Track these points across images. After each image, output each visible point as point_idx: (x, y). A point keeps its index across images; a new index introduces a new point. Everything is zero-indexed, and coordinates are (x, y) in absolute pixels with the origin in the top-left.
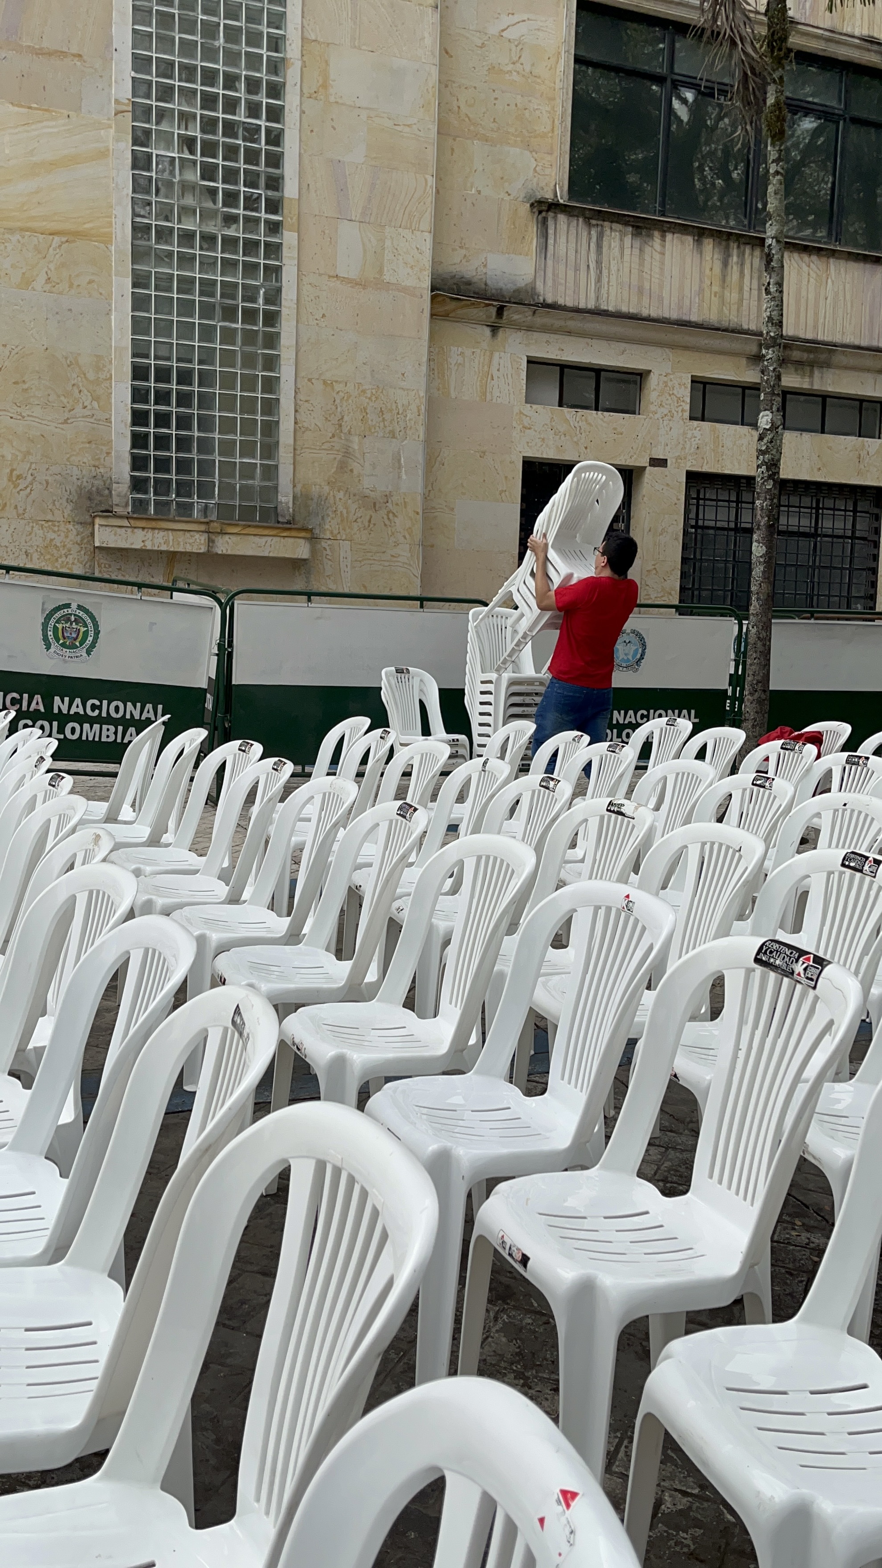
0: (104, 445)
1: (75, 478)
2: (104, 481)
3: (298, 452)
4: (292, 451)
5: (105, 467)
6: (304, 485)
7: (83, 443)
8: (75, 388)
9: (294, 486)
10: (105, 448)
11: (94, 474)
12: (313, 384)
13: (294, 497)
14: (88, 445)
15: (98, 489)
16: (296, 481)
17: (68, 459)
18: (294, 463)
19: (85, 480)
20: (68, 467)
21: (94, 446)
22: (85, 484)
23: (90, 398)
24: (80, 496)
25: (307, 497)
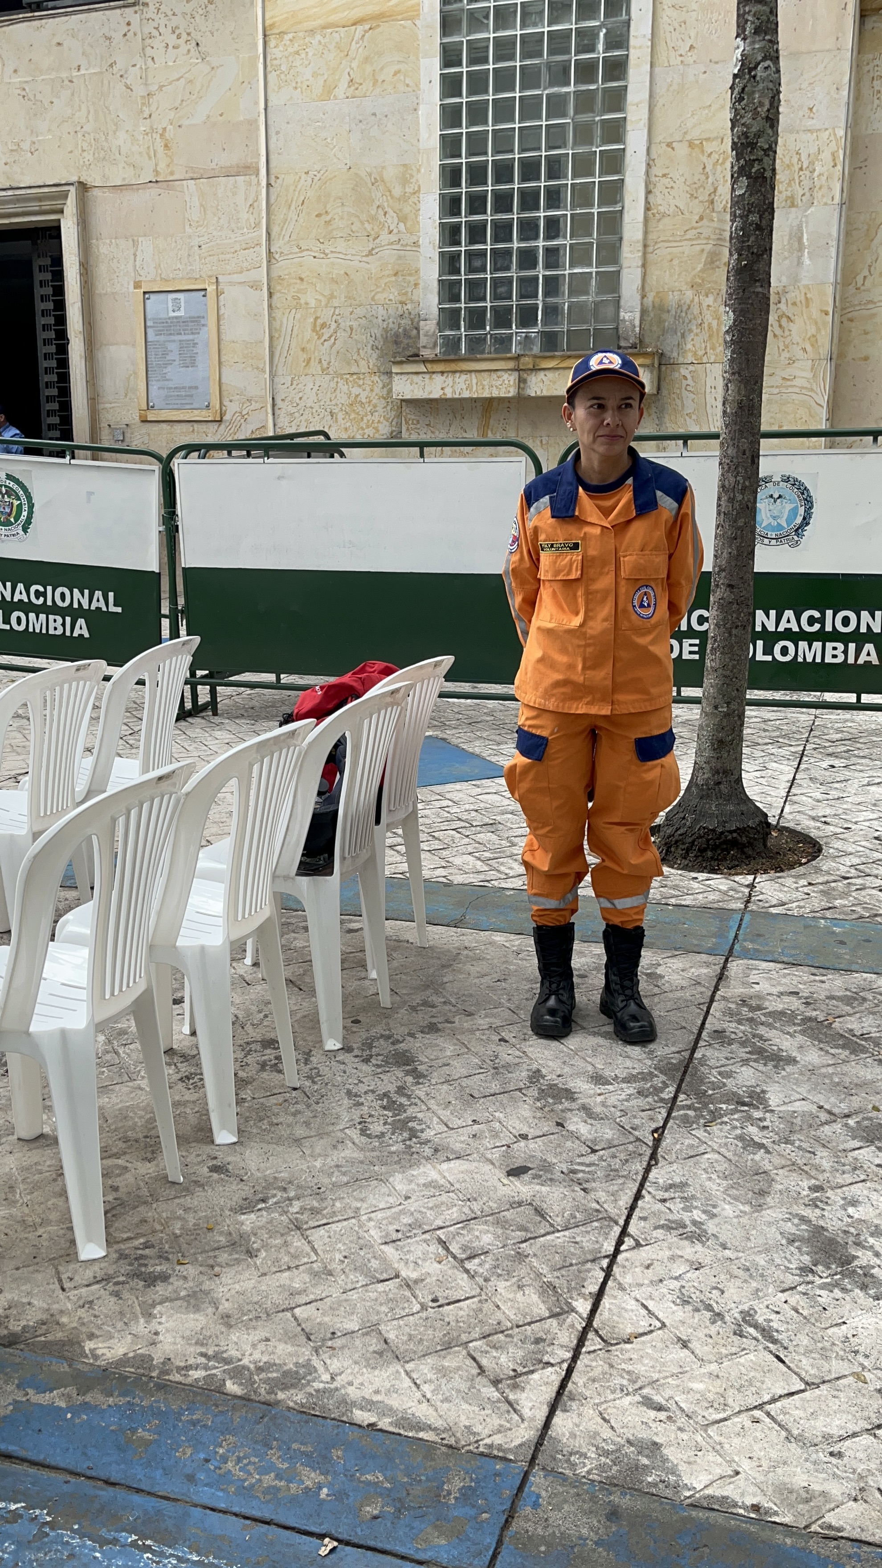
0: (410, 275)
1: (380, 318)
2: (412, 320)
3: (650, 249)
4: (641, 248)
5: (412, 301)
6: (658, 293)
7: (388, 276)
8: (380, 210)
9: (643, 297)
10: (412, 279)
11: (400, 312)
12: (673, 149)
13: (644, 312)
14: (393, 279)
15: (405, 330)
16: (647, 289)
17: (373, 299)
18: (644, 266)
19: (391, 320)
20: (375, 307)
21: (400, 278)
22: (391, 325)
23: (396, 221)
24: (386, 339)
25: (661, 308)
